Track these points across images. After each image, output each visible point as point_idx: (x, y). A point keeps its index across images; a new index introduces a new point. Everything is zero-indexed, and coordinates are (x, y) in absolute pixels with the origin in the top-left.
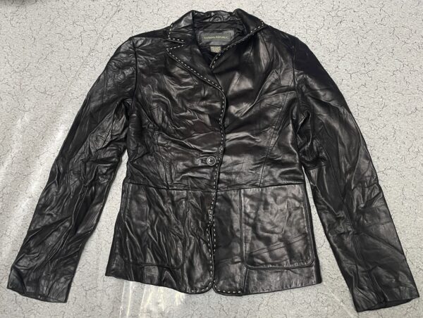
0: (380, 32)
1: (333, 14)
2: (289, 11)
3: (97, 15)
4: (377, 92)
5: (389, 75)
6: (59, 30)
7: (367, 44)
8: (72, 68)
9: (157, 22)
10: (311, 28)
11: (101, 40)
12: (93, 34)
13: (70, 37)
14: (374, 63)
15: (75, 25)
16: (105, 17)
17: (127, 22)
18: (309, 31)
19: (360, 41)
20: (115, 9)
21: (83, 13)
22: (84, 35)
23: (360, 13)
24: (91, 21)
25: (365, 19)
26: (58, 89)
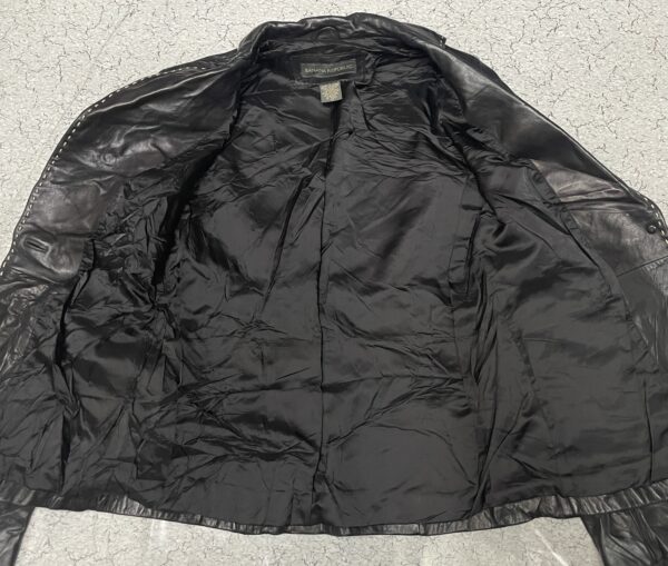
0: (629, 47)
1: (541, 13)
2: (458, 9)
3: (89, 24)
4: (627, 160)
5: (648, 128)
6: (15, 54)
7: (607, 69)
8: (43, 126)
9: (205, 35)
10: (499, 40)
11: (98, 71)
12: (82, 60)
13: (37, 66)
14: (619, 106)
15: (47, 42)
16: (104, 27)
17: (148, 36)
18: (496, 46)
19: (593, 65)
20: (124, 11)
21: (62, 19)
22: (65, 61)
23: (592, 11)
24: (78, 35)
25: (600, 21)
26: (14, 167)
